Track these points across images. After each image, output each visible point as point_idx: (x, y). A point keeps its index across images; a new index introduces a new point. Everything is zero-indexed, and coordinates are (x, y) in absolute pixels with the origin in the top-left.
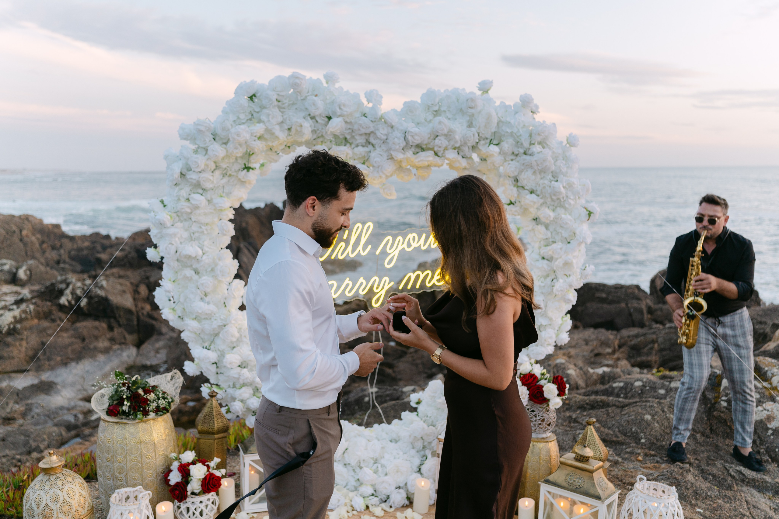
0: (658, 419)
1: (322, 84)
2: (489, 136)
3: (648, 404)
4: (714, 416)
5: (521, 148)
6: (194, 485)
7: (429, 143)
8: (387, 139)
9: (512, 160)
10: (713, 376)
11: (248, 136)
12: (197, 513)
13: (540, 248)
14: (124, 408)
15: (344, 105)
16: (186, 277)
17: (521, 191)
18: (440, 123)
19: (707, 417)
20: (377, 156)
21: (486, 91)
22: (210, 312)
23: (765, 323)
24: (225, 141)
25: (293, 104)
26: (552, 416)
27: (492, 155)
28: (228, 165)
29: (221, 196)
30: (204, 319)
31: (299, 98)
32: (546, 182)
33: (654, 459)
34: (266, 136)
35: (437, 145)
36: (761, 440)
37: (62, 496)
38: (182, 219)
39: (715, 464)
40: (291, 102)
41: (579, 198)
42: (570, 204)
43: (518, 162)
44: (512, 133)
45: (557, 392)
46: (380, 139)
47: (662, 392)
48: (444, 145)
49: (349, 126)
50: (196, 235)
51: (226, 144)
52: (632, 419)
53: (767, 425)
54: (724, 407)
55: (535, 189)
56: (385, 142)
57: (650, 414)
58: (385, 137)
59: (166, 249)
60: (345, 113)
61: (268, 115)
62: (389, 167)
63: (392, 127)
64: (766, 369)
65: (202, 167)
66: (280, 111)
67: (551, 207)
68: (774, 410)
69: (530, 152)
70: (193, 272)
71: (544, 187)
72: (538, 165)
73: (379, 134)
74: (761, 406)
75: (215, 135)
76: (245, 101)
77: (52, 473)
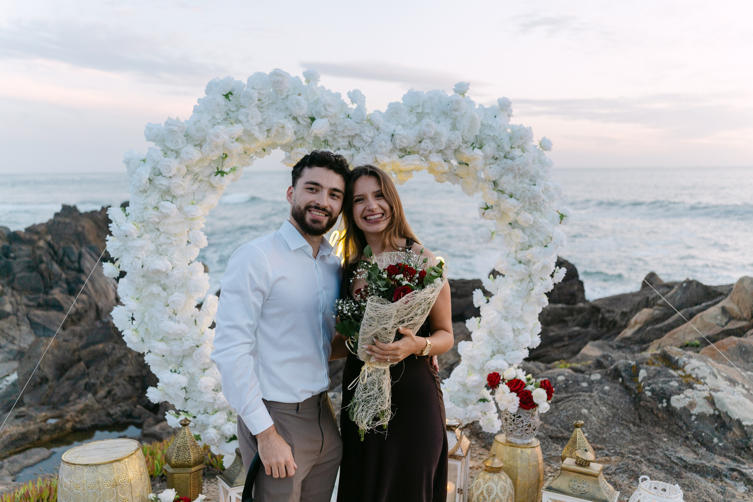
0: (594, 412)
1: (302, 82)
2: (472, 139)
3: (581, 398)
4: (640, 406)
5: (502, 151)
7: (414, 147)
8: (372, 142)
9: (492, 164)
10: (629, 367)
13: (516, 252)
15: (329, 105)
16: (152, 294)
17: (500, 195)
18: (428, 125)
19: (634, 406)
20: (361, 159)
21: (463, 94)
23: (613, 311)
24: (197, 143)
25: (272, 103)
26: (537, 421)
27: (475, 159)
28: (200, 169)
29: (193, 204)
30: (171, 340)
31: (280, 97)
32: (526, 186)
33: (603, 453)
34: (243, 138)
35: (423, 149)
36: (687, 426)
38: (147, 229)
39: (656, 453)
40: (270, 101)
41: (553, 201)
42: (545, 208)
43: (498, 165)
44: (494, 136)
45: (545, 396)
46: (366, 142)
47: (585, 384)
48: (430, 149)
49: (334, 129)
50: (164, 247)
51: (200, 145)
52: (571, 414)
53: (690, 411)
54: (649, 397)
55: (514, 193)
56: (370, 144)
57: (586, 408)
58: (370, 140)
59: (131, 263)
60: (330, 114)
61: (247, 115)
63: (378, 129)
64: (676, 358)
65: (174, 171)
66: (259, 111)
67: (529, 211)
68: (695, 397)
69: (510, 156)
70: (160, 289)
71: (523, 191)
72: (519, 169)
73: (364, 137)
74: (683, 393)
75: (187, 136)
76: (221, 100)
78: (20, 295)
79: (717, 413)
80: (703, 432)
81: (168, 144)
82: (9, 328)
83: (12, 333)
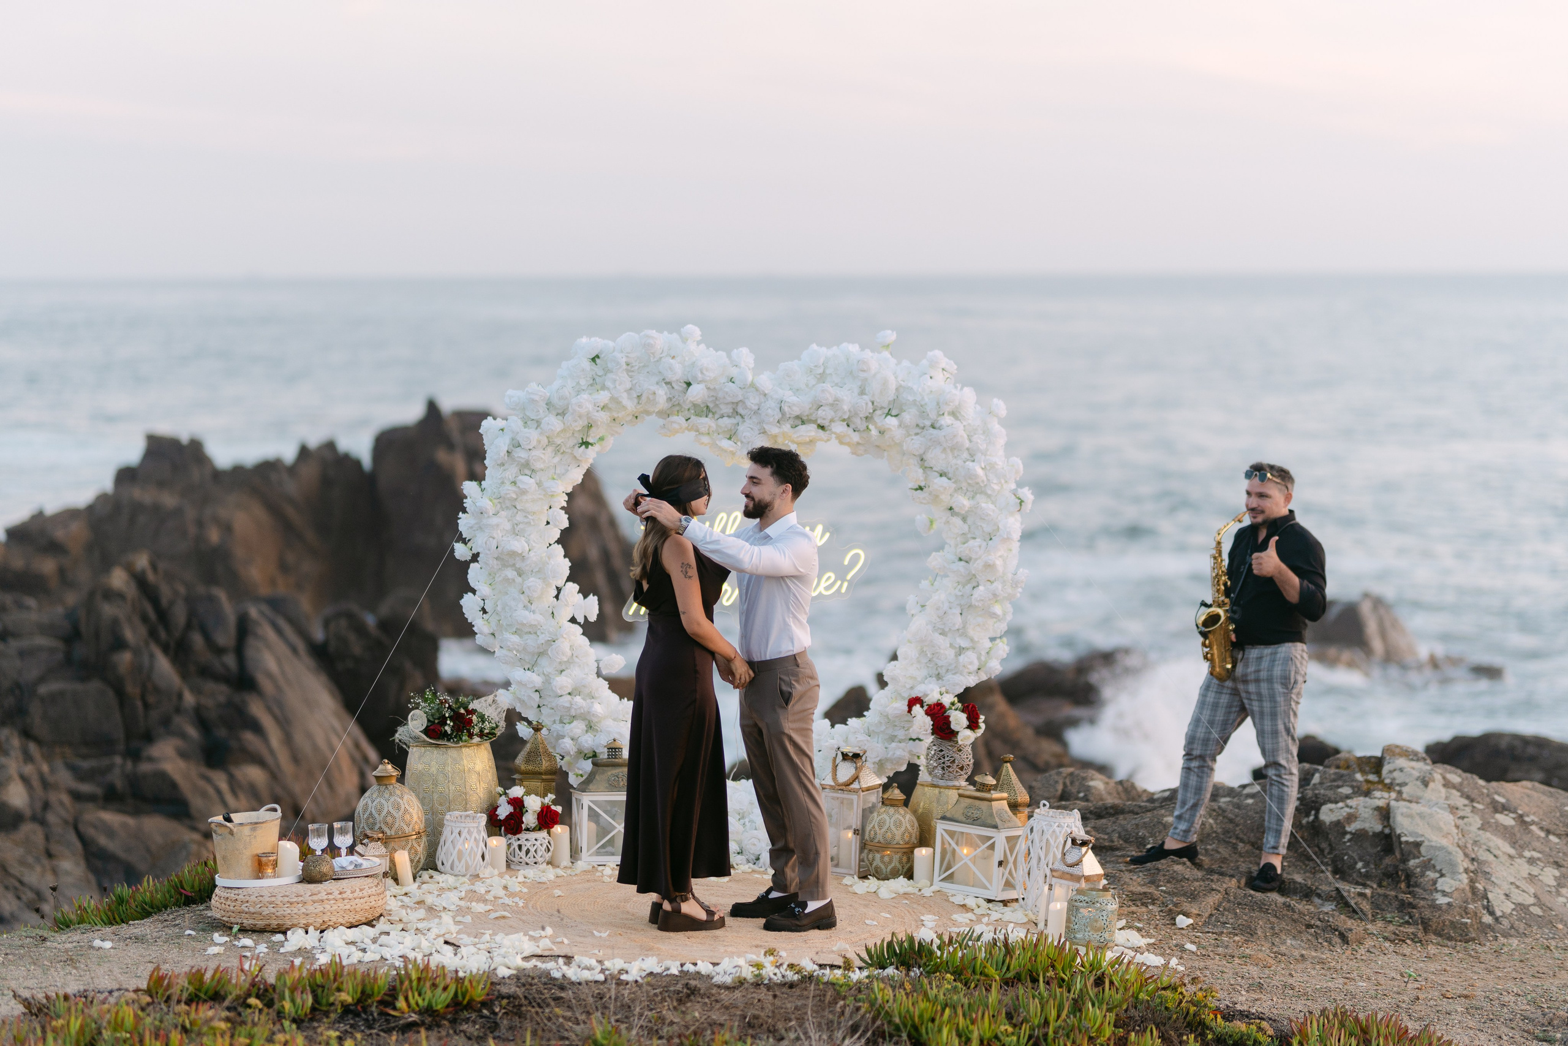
2: (885, 405)
5: (927, 419)
6: (530, 819)
7: (811, 414)
8: (758, 410)
9: (917, 434)
12: (533, 851)
14: (446, 729)
15: (707, 370)
16: (507, 580)
17: (928, 473)
18: (823, 391)
20: (746, 430)
22: (536, 623)
24: (560, 411)
25: (644, 366)
26: (965, 757)
27: (889, 429)
28: (563, 440)
29: (554, 479)
31: (651, 361)
32: (960, 462)
34: (610, 406)
35: (821, 417)
38: (504, 506)
40: (641, 365)
41: (1006, 482)
42: (993, 490)
43: (923, 437)
44: (915, 401)
45: (965, 723)
46: (751, 410)
48: (830, 417)
49: (712, 393)
50: (521, 526)
51: (562, 415)
53: (1344, 827)
55: (946, 471)
56: (756, 413)
58: (756, 408)
59: (485, 544)
60: (708, 378)
61: (615, 381)
63: (765, 395)
65: (534, 443)
66: (628, 376)
67: (966, 494)
68: (1362, 807)
69: (937, 425)
70: (516, 574)
71: (957, 469)
72: (949, 441)
73: (748, 404)
75: (549, 404)
76: (587, 364)
77: (387, 783)
78: (48, 758)
79: (1387, 831)
80: (1346, 854)
81: (528, 413)
82: (22, 862)
83: (32, 878)
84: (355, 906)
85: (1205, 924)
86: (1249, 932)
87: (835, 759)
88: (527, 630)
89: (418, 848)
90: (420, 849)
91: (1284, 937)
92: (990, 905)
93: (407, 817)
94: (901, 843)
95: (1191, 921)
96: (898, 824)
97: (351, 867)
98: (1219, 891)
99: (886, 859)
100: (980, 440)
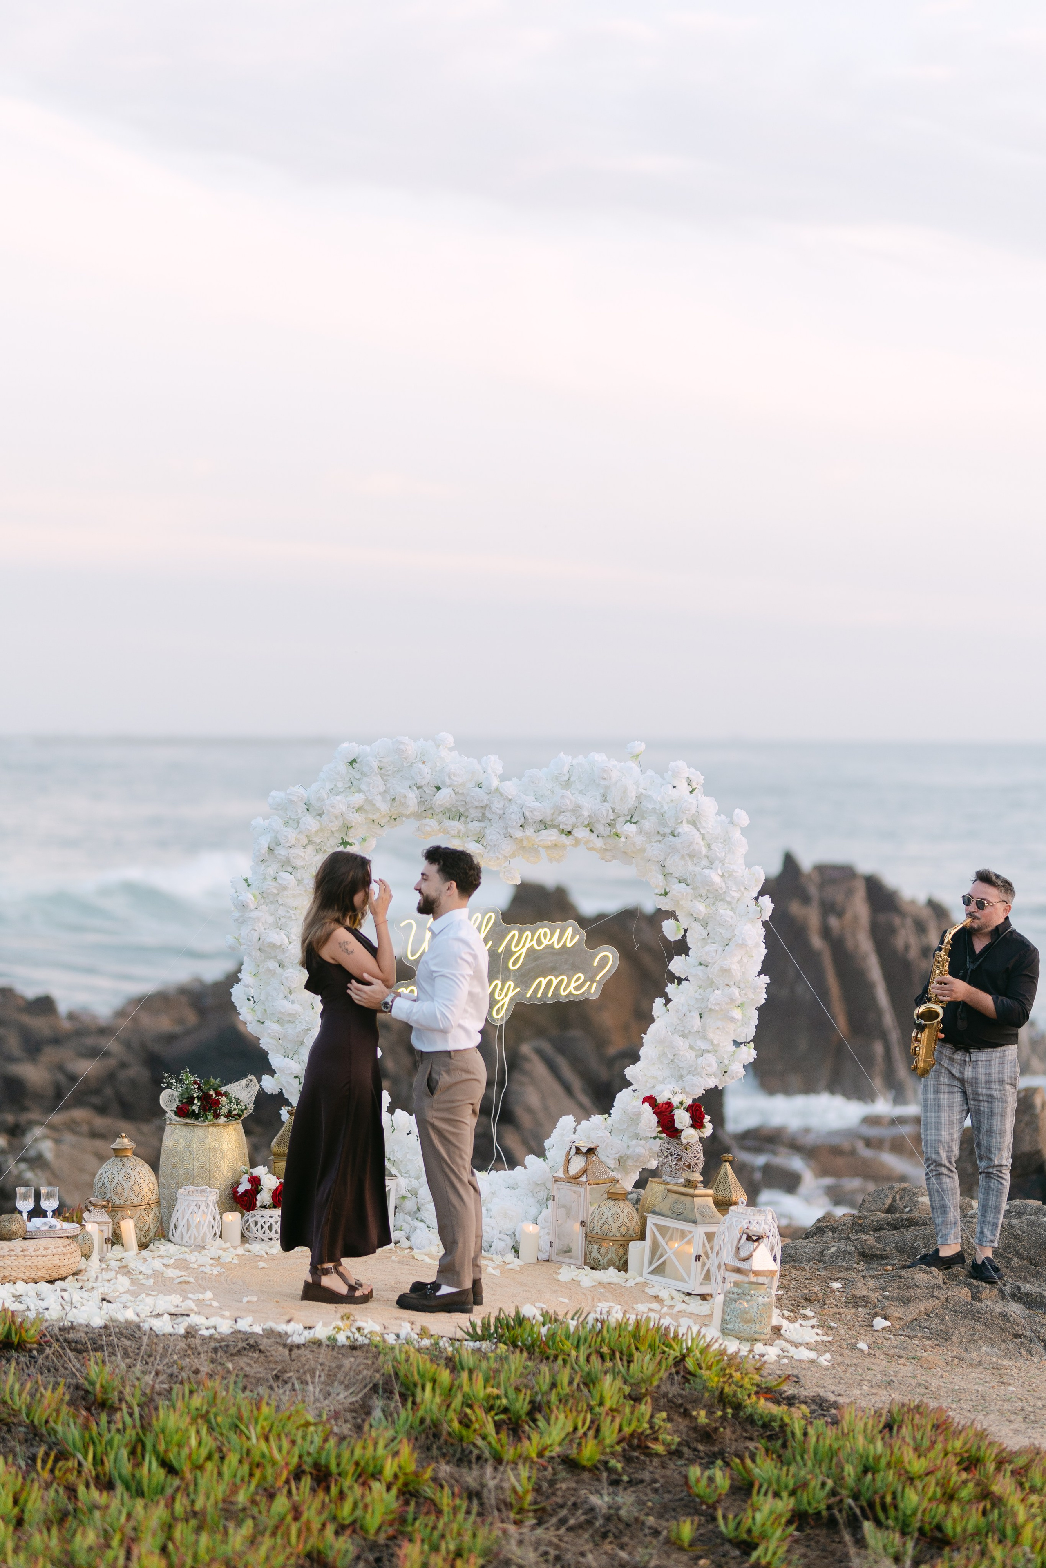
2: (626, 812)
5: (667, 827)
6: (265, 1197)
7: (554, 819)
8: (504, 814)
9: (657, 841)
11: (344, 808)
12: (266, 1227)
14: (194, 1107)
15: (454, 775)
16: (268, 970)
18: (562, 797)
20: (493, 834)
22: (294, 1012)
24: (318, 812)
25: (397, 771)
27: (630, 836)
28: (322, 839)
30: (287, 1022)
31: (404, 765)
32: (697, 869)
34: (366, 807)
35: (563, 822)
37: (134, 1176)
38: (267, 901)
40: (395, 769)
41: (746, 889)
42: (733, 897)
43: (665, 844)
44: (654, 809)
45: (690, 1122)
46: (497, 814)
48: (571, 823)
49: (461, 798)
50: (283, 920)
51: (320, 815)
56: (502, 817)
58: (502, 812)
60: (455, 783)
61: (369, 784)
62: (507, 847)
63: (510, 800)
65: (293, 842)
66: (383, 779)
69: (676, 834)
70: (278, 965)
71: (695, 875)
72: (687, 849)
73: (493, 808)
75: (308, 805)
76: (343, 768)
77: (123, 1155)
81: (288, 813)
84: (36, 1263)
85: (902, 1328)
86: (943, 1337)
87: (569, 1152)
88: (287, 1019)
89: (147, 1218)
90: (149, 1219)
91: (981, 1344)
92: (687, 1298)
93: (137, 1188)
94: (618, 1235)
95: (888, 1323)
96: (616, 1217)
97: (45, 1228)
98: (938, 1298)
99: (603, 1250)
100: (718, 849)
